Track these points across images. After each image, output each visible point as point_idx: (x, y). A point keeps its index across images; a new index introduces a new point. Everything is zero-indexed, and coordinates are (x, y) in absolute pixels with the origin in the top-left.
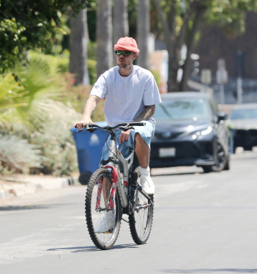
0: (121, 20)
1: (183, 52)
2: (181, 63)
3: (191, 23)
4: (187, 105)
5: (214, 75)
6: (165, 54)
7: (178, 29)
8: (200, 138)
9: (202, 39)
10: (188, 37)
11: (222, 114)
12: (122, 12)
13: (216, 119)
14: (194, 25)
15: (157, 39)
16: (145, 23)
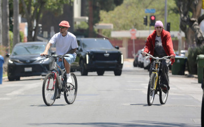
0: (6, 8)
1: (35, 23)
2: (34, 28)
3: (38, 9)
4: (37, 47)
5: (49, 34)
6: (26, 24)
7: (32, 12)
8: (43, 63)
9: (43, 17)
10: (36, 16)
11: (54, 52)
12: (6, 5)
14: (40, 11)
15: (22, 17)
16: (17, 9)
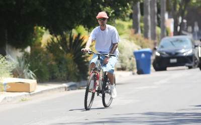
0: (154, 7)
1: (180, 19)
2: (179, 24)
3: (183, 8)
4: (181, 41)
5: (193, 28)
6: (172, 20)
7: (178, 9)
8: (187, 55)
9: (188, 13)
10: (182, 13)
11: (196, 45)
12: (154, 3)
13: (194, 47)
14: (185, 8)
15: (169, 14)
16: (164, 7)
